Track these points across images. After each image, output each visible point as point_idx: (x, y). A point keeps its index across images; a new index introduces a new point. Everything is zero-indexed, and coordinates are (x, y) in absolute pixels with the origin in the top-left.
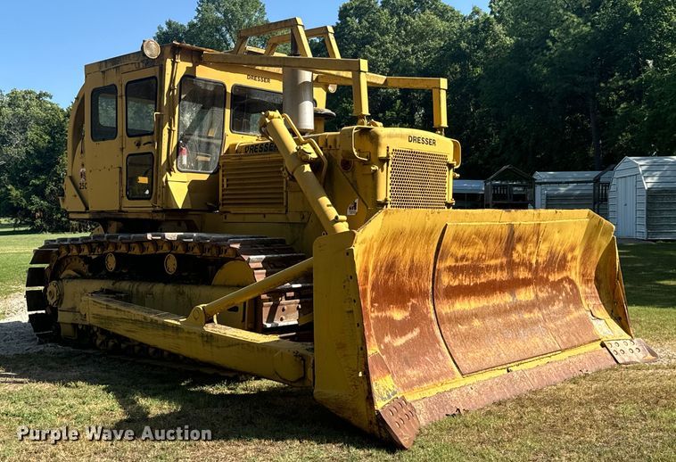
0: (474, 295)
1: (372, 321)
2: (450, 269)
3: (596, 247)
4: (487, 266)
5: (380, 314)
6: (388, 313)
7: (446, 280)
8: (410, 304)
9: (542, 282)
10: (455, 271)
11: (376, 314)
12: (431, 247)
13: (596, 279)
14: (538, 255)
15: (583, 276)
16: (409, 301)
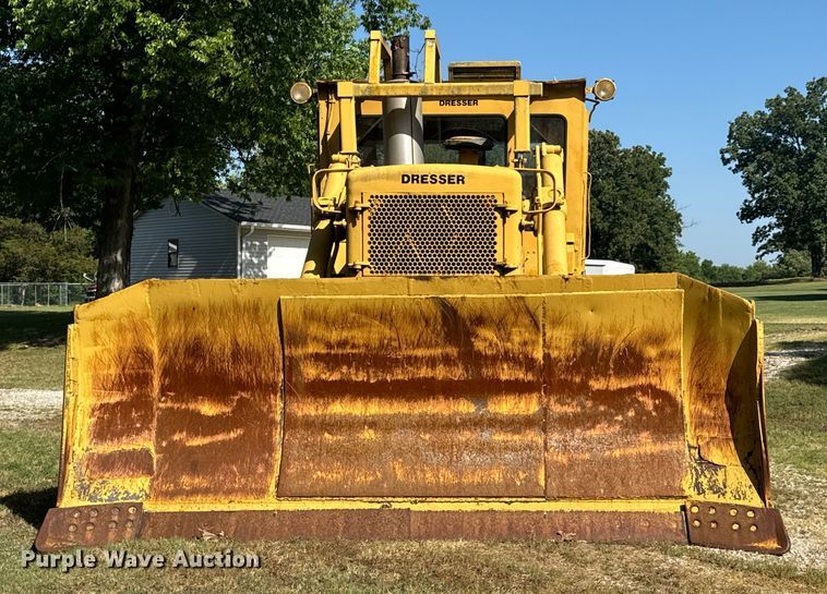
0: (381, 397)
1: (157, 413)
2: (317, 357)
3: (721, 337)
4: (410, 357)
5: (176, 406)
6: (192, 406)
7: (311, 372)
8: (236, 398)
9: (564, 390)
10: (330, 361)
11: (169, 404)
12: (268, 327)
13: (730, 394)
14: (545, 345)
15: (700, 386)
16: (235, 394)
